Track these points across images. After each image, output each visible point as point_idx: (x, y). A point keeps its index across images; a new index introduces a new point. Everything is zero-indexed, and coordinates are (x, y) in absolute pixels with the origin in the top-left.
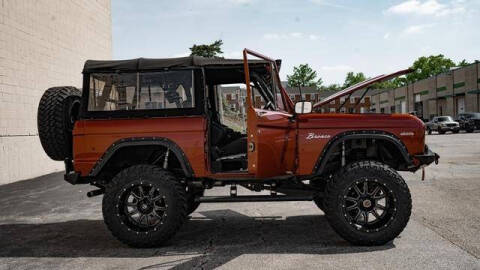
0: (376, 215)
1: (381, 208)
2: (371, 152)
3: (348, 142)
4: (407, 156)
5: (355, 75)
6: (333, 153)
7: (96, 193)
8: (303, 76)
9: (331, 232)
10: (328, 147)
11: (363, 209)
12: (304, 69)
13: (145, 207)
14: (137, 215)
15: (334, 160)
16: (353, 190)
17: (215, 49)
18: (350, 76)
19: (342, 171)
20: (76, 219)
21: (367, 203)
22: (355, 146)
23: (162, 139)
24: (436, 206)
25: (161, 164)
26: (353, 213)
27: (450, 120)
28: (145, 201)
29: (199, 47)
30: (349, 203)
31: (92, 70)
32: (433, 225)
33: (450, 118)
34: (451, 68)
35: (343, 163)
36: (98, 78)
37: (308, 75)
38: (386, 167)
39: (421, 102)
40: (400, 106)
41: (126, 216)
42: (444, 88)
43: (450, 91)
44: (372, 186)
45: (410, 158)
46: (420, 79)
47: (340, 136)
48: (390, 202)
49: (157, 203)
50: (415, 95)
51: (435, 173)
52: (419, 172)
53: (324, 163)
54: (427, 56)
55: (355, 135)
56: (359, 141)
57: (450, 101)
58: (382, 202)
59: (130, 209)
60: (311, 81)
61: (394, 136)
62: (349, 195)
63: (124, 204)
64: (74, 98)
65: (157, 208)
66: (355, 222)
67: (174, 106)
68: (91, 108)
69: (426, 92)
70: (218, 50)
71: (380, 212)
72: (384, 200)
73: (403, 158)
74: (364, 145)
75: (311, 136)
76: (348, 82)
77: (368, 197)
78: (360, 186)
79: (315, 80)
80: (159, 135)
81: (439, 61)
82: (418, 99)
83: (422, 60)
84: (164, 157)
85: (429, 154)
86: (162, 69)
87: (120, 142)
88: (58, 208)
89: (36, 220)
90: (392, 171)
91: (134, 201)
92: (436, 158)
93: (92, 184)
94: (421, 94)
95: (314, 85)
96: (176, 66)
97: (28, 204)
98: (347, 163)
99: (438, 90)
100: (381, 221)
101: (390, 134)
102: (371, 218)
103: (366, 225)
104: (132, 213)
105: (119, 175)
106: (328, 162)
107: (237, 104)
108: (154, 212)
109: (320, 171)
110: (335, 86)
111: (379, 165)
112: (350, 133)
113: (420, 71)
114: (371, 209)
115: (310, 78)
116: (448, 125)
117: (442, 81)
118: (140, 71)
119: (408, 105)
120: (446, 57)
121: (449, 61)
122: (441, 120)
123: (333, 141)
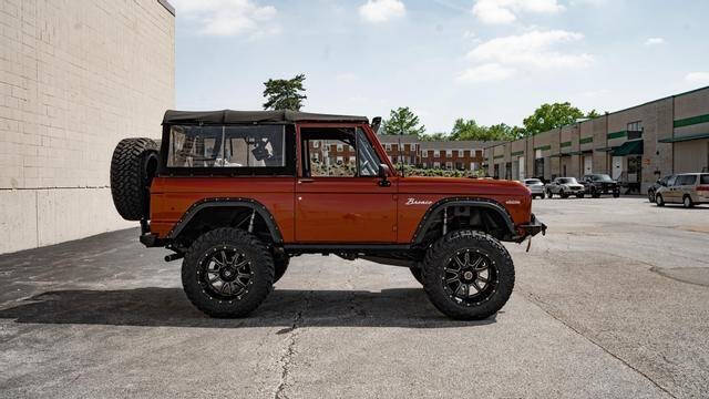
0: (477, 288)
1: (483, 280)
2: (475, 220)
3: (451, 209)
4: (511, 226)
5: (465, 122)
6: (433, 220)
7: (174, 258)
8: (401, 122)
9: (430, 305)
10: (429, 213)
11: (463, 281)
12: (404, 113)
13: (228, 274)
14: (219, 283)
15: (434, 229)
16: (453, 261)
17: (295, 86)
18: (459, 123)
19: (443, 239)
20: (145, 287)
21: (468, 275)
22: (458, 213)
23: (248, 200)
24: (545, 281)
25: (245, 226)
26: (454, 286)
27: (574, 182)
28: (228, 267)
29: (275, 83)
30: (450, 275)
31: (172, 122)
32: (538, 300)
33: (574, 180)
34: (578, 120)
35: (445, 232)
36: (179, 130)
37: (409, 121)
38: (489, 237)
39: (542, 159)
40: (518, 162)
41: (207, 284)
42: (569, 144)
43: (575, 147)
44: (473, 256)
45: (516, 228)
46: (542, 131)
47: (442, 202)
48: (493, 275)
49: (242, 271)
50: (535, 150)
51: (550, 244)
52: (525, 243)
53: (424, 230)
54: (551, 103)
55: (458, 203)
56: (462, 209)
57: (575, 158)
58: (485, 274)
59: (211, 276)
60: (411, 128)
61: (500, 204)
62: (450, 266)
63: (205, 270)
64: (150, 151)
65: (241, 275)
66: (454, 295)
67: (263, 164)
68: (170, 164)
69: (549, 148)
70: (300, 87)
71: (482, 285)
72: (486, 272)
73: (508, 228)
74: (467, 213)
75: (411, 201)
76: (457, 131)
77: (470, 269)
78: (462, 257)
79: (417, 127)
80: (246, 196)
81: (565, 110)
82: (539, 155)
83: (545, 108)
84: (249, 220)
85: (537, 225)
86: (250, 123)
87: (202, 202)
88: (121, 274)
89: (99, 286)
90: (495, 241)
91: (216, 267)
92: (543, 228)
93: (167, 248)
94: (543, 149)
95: (415, 132)
96: (266, 120)
97: (85, 268)
98: (448, 231)
99: (562, 145)
100: (482, 294)
101: (495, 202)
102: (473, 291)
103: (467, 299)
104: (214, 281)
105: (200, 239)
106: (429, 230)
107: (320, 154)
108: (238, 280)
109: (419, 240)
110: (440, 135)
111: (482, 235)
112: (454, 199)
113: (542, 121)
114: (472, 281)
115: (411, 124)
116: (572, 188)
117: (567, 133)
118: (226, 124)
119: (526, 161)
120: (573, 106)
121: (576, 110)
122: (563, 182)
123: (434, 207)
